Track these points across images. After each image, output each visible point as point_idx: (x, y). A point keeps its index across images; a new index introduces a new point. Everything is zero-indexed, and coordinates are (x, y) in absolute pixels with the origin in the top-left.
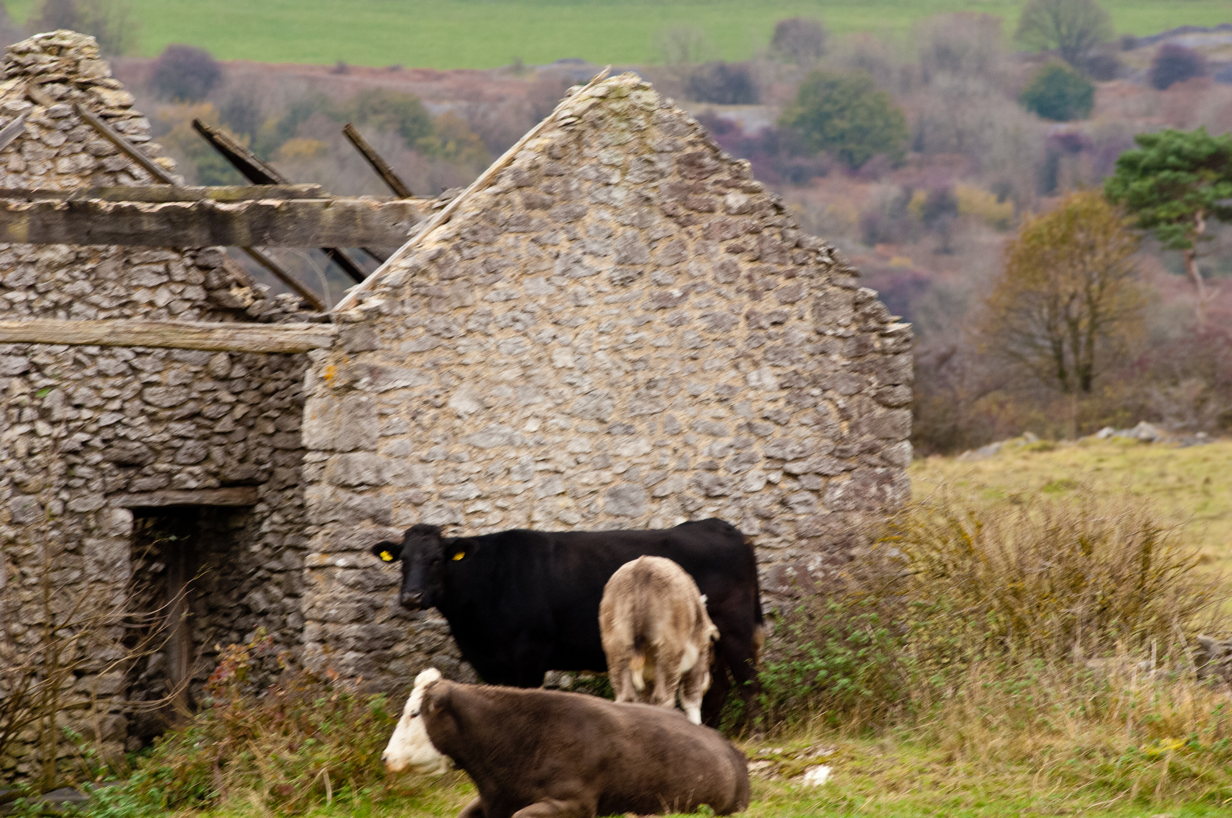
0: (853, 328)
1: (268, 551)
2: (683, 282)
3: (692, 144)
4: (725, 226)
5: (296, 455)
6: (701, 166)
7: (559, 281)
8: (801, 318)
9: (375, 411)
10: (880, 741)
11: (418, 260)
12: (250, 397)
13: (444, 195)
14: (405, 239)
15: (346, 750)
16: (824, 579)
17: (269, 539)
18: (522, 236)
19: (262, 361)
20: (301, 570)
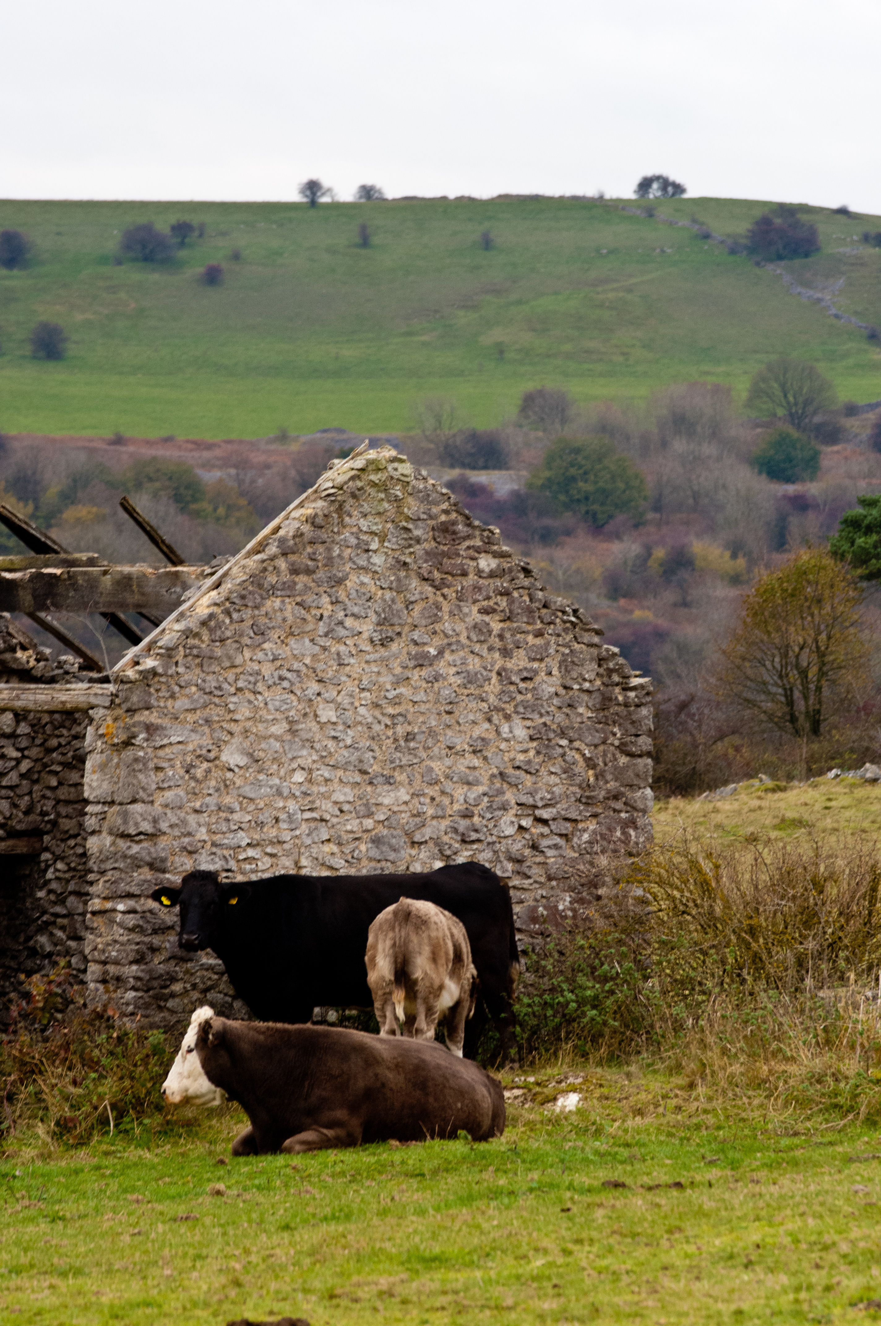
0: (598, 683)
1: (52, 897)
2: (438, 641)
3: (446, 512)
4: (477, 588)
5: (78, 806)
6: (454, 533)
7: (322, 642)
8: (550, 674)
9: (151, 765)
10: (626, 1068)
11: (191, 623)
12: (34, 752)
13: (214, 562)
14: (179, 603)
15: (127, 1083)
16: (574, 917)
17: (54, 885)
18: (287, 600)
19: (46, 718)
20: (84, 914)
